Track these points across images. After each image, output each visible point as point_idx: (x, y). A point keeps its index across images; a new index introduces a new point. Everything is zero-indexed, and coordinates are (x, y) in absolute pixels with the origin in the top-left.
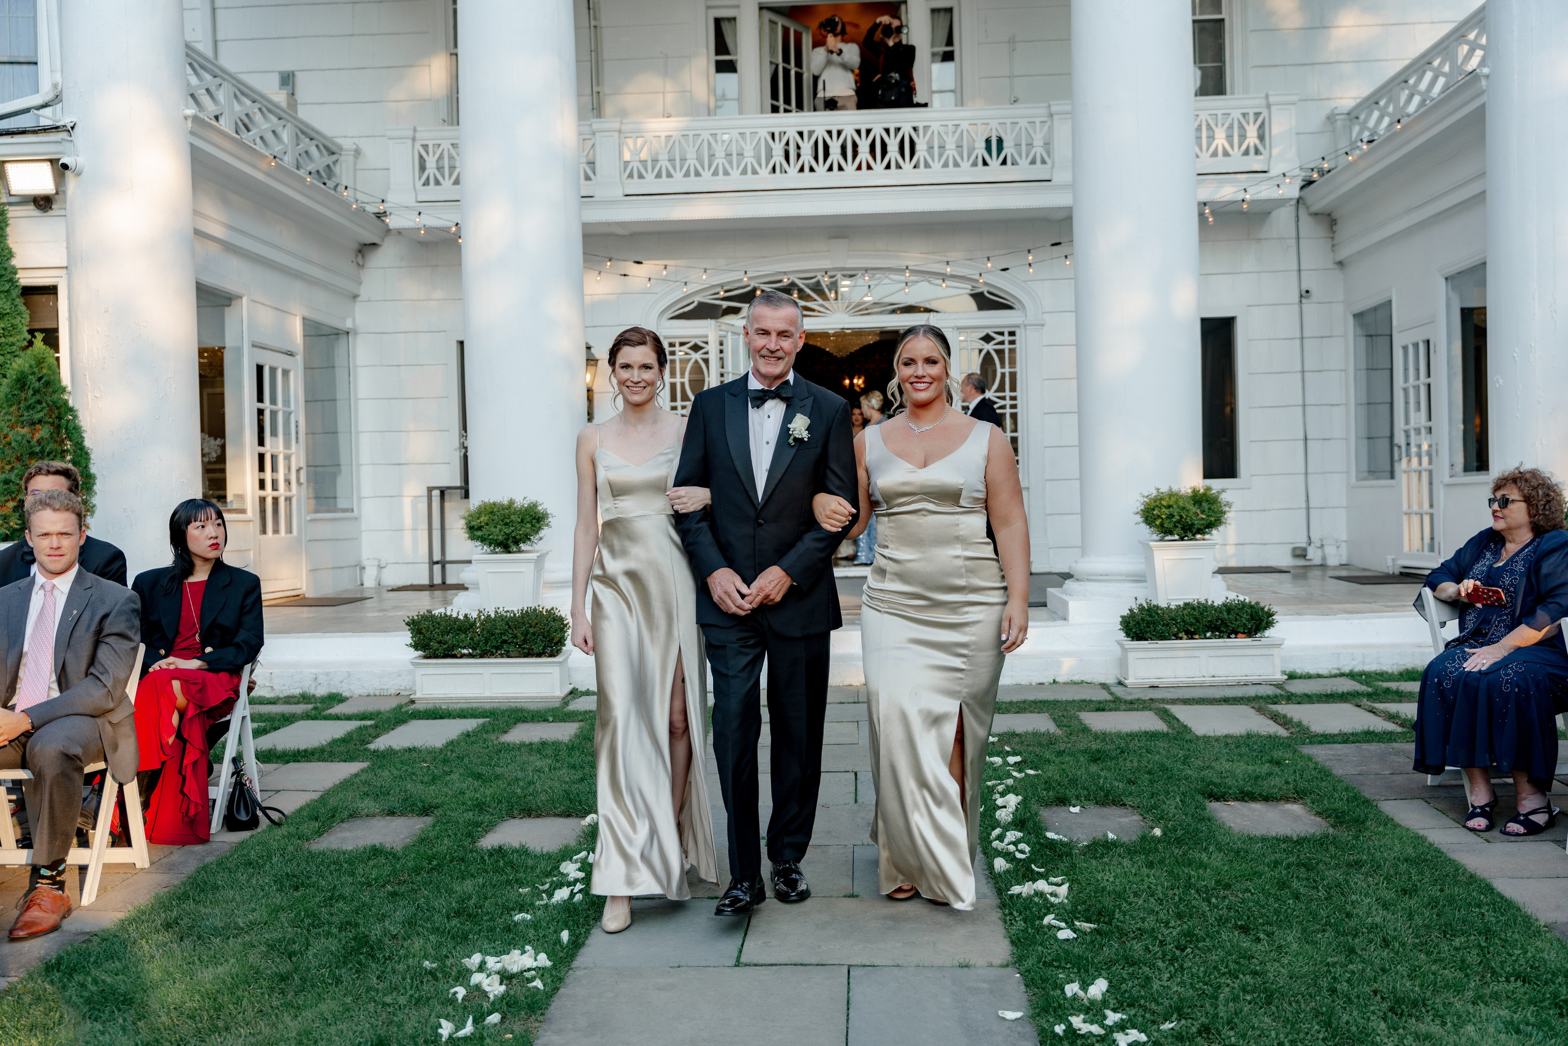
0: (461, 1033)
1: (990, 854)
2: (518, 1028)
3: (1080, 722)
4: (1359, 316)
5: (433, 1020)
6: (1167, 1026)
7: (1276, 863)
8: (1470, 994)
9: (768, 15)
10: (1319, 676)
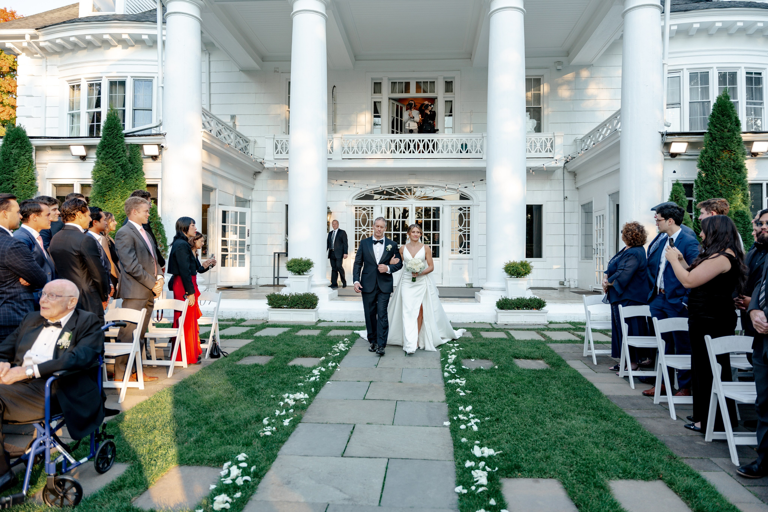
0: (282, 414)
1: (443, 371)
2: (298, 414)
3: (480, 334)
4: (583, 206)
5: (274, 410)
6: (487, 419)
7: (530, 376)
8: (576, 413)
9: (391, 101)
10: (560, 323)
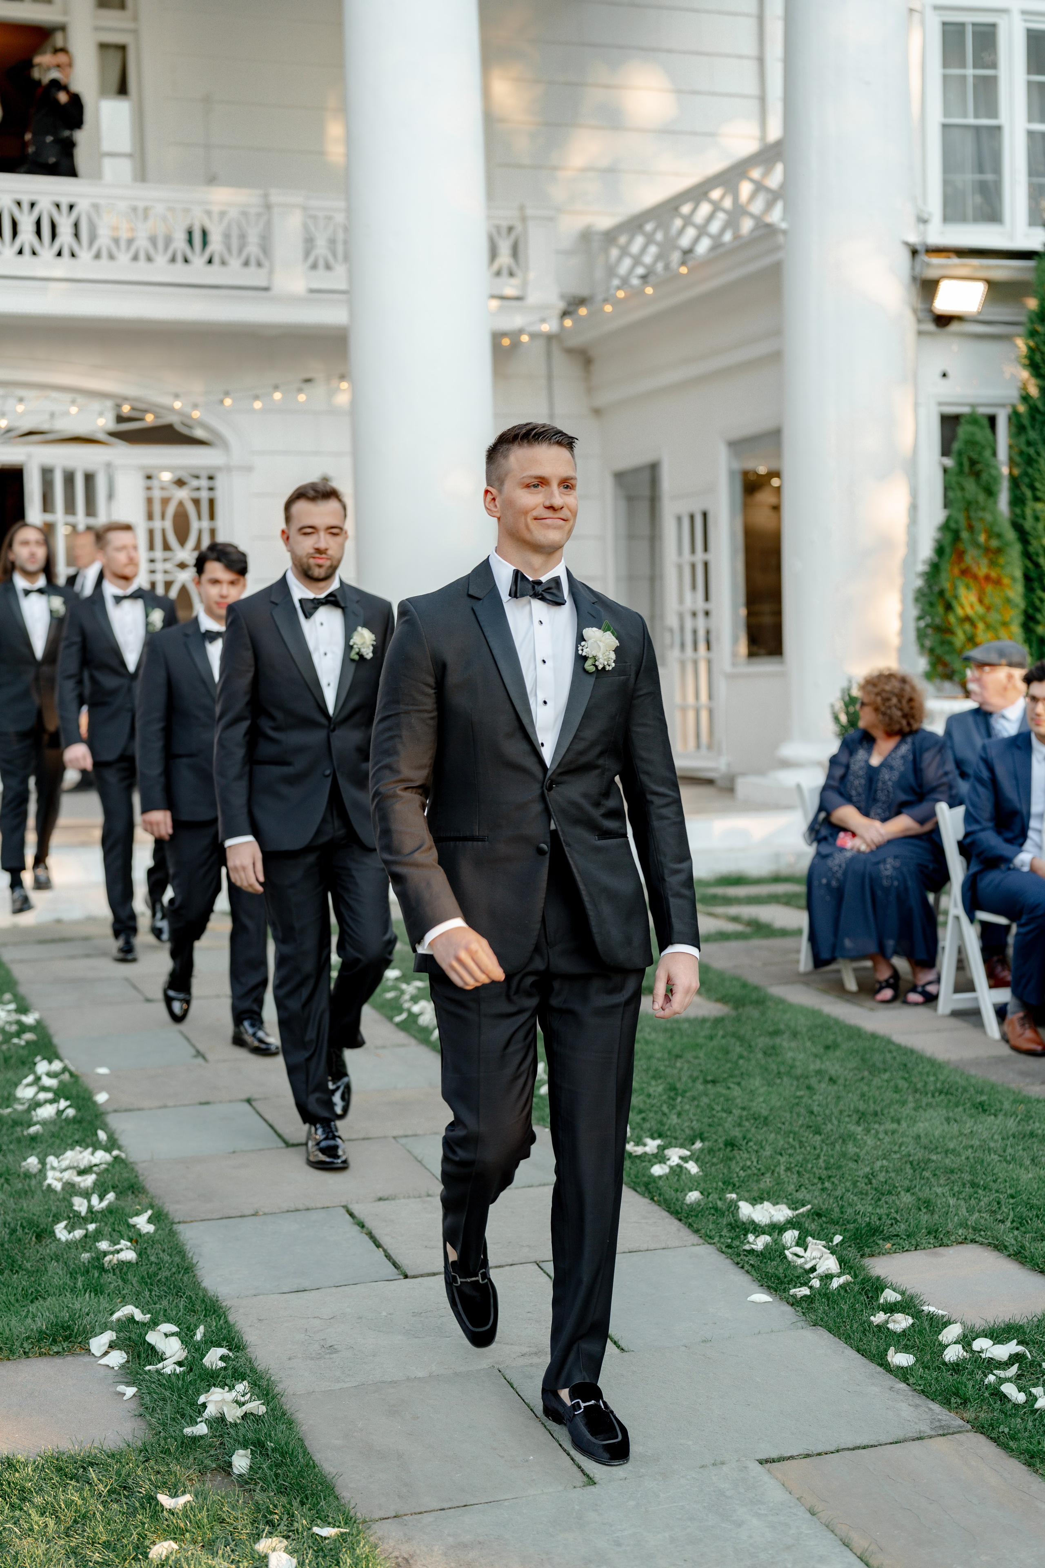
4: (620, 477)
6: (698, 1145)
8: (911, 1106)
